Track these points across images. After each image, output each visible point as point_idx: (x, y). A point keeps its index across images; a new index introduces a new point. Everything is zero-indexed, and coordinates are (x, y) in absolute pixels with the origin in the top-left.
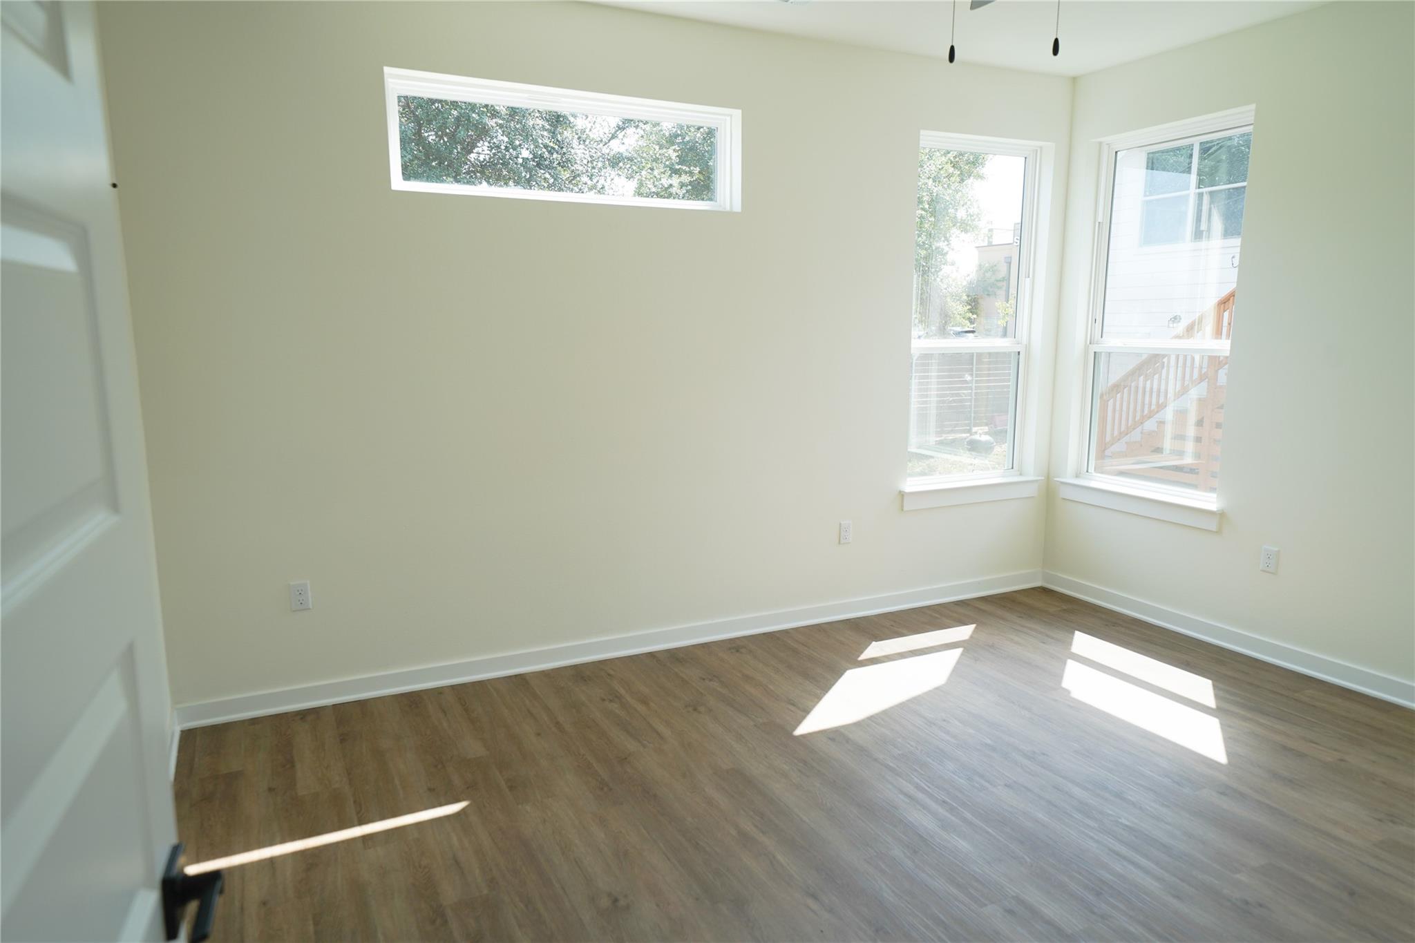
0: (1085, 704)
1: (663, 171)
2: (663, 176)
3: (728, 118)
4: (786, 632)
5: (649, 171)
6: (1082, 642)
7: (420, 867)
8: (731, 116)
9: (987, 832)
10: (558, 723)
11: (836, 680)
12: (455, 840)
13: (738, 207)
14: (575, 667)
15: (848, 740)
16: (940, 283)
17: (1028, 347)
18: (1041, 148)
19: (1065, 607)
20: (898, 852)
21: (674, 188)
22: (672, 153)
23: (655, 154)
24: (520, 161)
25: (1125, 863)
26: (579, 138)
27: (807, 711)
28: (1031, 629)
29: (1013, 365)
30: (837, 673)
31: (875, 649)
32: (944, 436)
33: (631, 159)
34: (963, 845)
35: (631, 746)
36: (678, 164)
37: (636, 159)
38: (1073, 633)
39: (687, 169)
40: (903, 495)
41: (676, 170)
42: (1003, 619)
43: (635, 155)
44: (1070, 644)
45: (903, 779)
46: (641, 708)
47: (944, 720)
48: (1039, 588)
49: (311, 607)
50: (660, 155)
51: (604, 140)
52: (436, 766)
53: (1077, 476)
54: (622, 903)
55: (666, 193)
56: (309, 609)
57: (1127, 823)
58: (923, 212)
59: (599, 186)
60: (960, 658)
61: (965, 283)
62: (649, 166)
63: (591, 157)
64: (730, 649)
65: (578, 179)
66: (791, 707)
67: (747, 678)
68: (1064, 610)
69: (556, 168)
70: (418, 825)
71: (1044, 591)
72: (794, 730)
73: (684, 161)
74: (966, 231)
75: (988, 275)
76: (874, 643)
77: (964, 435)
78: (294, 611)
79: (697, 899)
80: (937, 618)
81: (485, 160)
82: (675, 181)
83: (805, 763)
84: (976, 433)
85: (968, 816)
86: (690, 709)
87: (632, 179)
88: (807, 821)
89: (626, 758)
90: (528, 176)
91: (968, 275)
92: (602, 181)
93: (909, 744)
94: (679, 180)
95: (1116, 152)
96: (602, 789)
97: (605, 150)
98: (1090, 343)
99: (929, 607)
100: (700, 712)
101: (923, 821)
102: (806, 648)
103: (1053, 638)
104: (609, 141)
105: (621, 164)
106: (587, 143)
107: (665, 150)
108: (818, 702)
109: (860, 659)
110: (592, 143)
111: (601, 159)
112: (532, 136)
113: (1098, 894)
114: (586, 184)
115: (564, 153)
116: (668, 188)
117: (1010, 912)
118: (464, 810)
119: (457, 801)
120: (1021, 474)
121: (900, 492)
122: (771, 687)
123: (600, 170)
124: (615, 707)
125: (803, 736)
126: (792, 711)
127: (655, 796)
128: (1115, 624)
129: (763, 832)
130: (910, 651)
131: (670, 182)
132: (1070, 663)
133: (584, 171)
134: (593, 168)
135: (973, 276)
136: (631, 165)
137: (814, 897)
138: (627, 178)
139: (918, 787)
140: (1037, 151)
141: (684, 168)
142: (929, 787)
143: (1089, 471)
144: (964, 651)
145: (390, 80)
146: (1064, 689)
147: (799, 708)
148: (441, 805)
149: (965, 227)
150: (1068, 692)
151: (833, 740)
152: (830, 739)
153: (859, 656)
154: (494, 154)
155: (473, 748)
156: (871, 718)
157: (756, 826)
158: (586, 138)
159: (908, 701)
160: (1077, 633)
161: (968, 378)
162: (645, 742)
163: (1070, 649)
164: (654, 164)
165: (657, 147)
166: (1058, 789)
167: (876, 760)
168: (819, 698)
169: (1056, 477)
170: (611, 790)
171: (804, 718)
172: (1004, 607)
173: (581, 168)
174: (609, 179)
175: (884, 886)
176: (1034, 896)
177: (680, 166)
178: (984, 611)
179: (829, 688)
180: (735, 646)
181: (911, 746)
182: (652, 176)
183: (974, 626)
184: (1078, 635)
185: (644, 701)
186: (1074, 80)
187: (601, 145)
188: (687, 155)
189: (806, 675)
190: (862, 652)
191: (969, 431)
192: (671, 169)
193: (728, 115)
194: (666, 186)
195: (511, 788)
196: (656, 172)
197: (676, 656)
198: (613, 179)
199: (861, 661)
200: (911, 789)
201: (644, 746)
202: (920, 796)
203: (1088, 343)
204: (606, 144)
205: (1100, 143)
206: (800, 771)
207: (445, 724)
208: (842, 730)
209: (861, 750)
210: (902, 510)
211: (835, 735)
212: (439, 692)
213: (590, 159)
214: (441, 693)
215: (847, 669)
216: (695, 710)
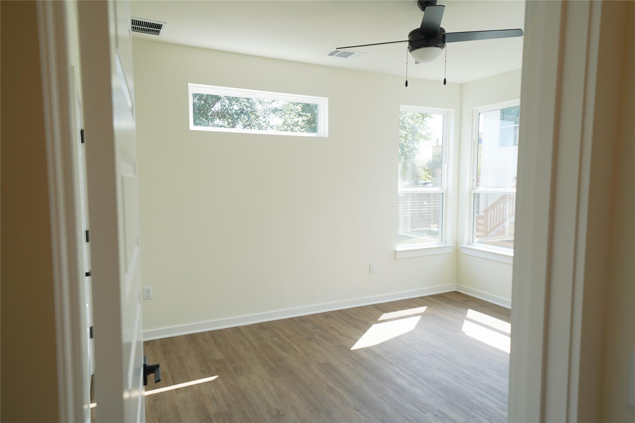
0: (470, 337)
1: (295, 115)
2: (295, 117)
3: (323, 101)
4: (348, 309)
5: (289, 115)
6: (472, 313)
7: (199, 400)
8: (324, 100)
9: (428, 387)
10: (253, 346)
11: (368, 329)
12: (213, 390)
13: (327, 135)
14: (260, 324)
15: (373, 352)
16: (415, 162)
17: (447, 191)
18: (449, 111)
19: (465, 299)
20: (392, 394)
21: (300, 122)
22: (299, 108)
23: (292, 108)
24: (234, 111)
25: (483, 398)
26: (259, 101)
27: (356, 341)
28: (450, 308)
29: (441, 198)
30: (369, 326)
31: (385, 316)
32: (418, 228)
33: (281, 110)
34: (418, 391)
35: (284, 354)
36: (302, 112)
37: (283, 110)
38: (468, 310)
39: (305, 114)
40: (396, 252)
41: (301, 114)
42: (439, 304)
43: (283, 109)
44: (466, 314)
45: (395, 367)
46: (287, 339)
47: (413, 344)
48: (454, 291)
49: (152, 298)
50: (294, 108)
51: (269, 102)
52: (204, 363)
53: (469, 244)
54: (281, 413)
55: (296, 124)
56: (151, 298)
57: (485, 383)
58: (407, 132)
59: (267, 121)
60: (420, 320)
61: (427, 162)
62: (289, 113)
63: (264, 109)
64: (324, 316)
65: (258, 118)
66: (350, 340)
67: (332, 328)
68: (464, 300)
69: (249, 114)
70: (198, 385)
71: (456, 293)
72: (351, 348)
73: (304, 110)
74: (426, 140)
75: (437, 158)
76: (384, 314)
77: (427, 228)
78: (145, 299)
79: (311, 412)
80: (411, 304)
81: (218, 110)
82: (300, 119)
83: (355, 361)
84: (432, 227)
85: (421, 380)
86: (308, 340)
87: (281, 118)
88: (356, 382)
89: (282, 359)
90: (237, 117)
91: (428, 158)
92: (269, 119)
93: (398, 353)
94: (302, 119)
95: (479, 113)
96: (272, 371)
97: (270, 106)
98: (472, 189)
99: (408, 300)
100: (312, 341)
101: (403, 382)
102: (356, 316)
103: (459, 312)
104: (272, 102)
105: (277, 112)
106: (262, 103)
107: (296, 106)
108: (361, 337)
109: (378, 320)
110: (264, 103)
111: (268, 110)
112: (239, 101)
113: (471, 409)
114: (262, 120)
115: (253, 108)
116: (297, 122)
117: (436, 416)
118: (216, 379)
119: (214, 376)
120: (445, 244)
121: (395, 251)
122: (341, 331)
123: (268, 115)
124: (276, 339)
125: (355, 350)
126: (350, 341)
127: (294, 373)
128: (485, 306)
129: (337, 387)
130: (400, 317)
131: (298, 119)
132: (466, 321)
133: (261, 115)
134: (265, 114)
135: (431, 159)
136: (281, 113)
137: (358, 410)
138: (280, 118)
139: (401, 370)
140: (448, 112)
141: (304, 114)
142: (405, 370)
143: (474, 242)
144: (422, 317)
145: (190, 88)
146: (462, 332)
147: (353, 340)
148: (206, 377)
149: (425, 138)
150: (464, 333)
151: (367, 352)
152: (365, 351)
153: (378, 319)
154: (223, 108)
155: (219, 356)
156: (383, 343)
157: (335, 385)
158: (262, 101)
159: (398, 337)
160: (469, 309)
161: (426, 203)
162: (289, 353)
163: (466, 316)
164: (291, 112)
165: (292, 105)
166: (458, 370)
167: (384, 359)
168: (361, 336)
169: (460, 245)
170: (276, 371)
171: (355, 343)
172: (440, 299)
173: (260, 114)
174: (272, 118)
175: (386, 406)
176: (446, 410)
177: (302, 113)
178: (431, 301)
179: (366, 332)
180: (327, 315)
181: (399, 354)
182: (290, 117)
183: (426, 307)
184: (470, 310)
185: (289, 337)
186: (462, 85)
187: (269, 104)
188: (305, 108)
189: (356, 327)
190: (379, 318)
191: (429, 226)
192: (298, 114)
193: (322, 100)
194: (296, 121)
195: (235, 371)
196: (292, 116)
197: (302, 319)
198: (273, 118)
199: (379, 321)
200: (398, 371)
201: (289, 354)
202: (402, 373)
203: (471, 189)
204: (270, 104)
205: (473, 110)
206: (353, 364)
207: (207, 347)
208: (371, 348)
209: (378, 356)
210: (396, 258)
211: (368, 350)
212: (203, 334)
213: (264, 110)
214: (204, 334)
215: (373, 324)
216: (310, 340)
